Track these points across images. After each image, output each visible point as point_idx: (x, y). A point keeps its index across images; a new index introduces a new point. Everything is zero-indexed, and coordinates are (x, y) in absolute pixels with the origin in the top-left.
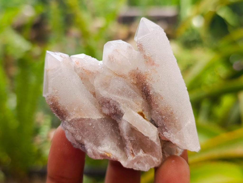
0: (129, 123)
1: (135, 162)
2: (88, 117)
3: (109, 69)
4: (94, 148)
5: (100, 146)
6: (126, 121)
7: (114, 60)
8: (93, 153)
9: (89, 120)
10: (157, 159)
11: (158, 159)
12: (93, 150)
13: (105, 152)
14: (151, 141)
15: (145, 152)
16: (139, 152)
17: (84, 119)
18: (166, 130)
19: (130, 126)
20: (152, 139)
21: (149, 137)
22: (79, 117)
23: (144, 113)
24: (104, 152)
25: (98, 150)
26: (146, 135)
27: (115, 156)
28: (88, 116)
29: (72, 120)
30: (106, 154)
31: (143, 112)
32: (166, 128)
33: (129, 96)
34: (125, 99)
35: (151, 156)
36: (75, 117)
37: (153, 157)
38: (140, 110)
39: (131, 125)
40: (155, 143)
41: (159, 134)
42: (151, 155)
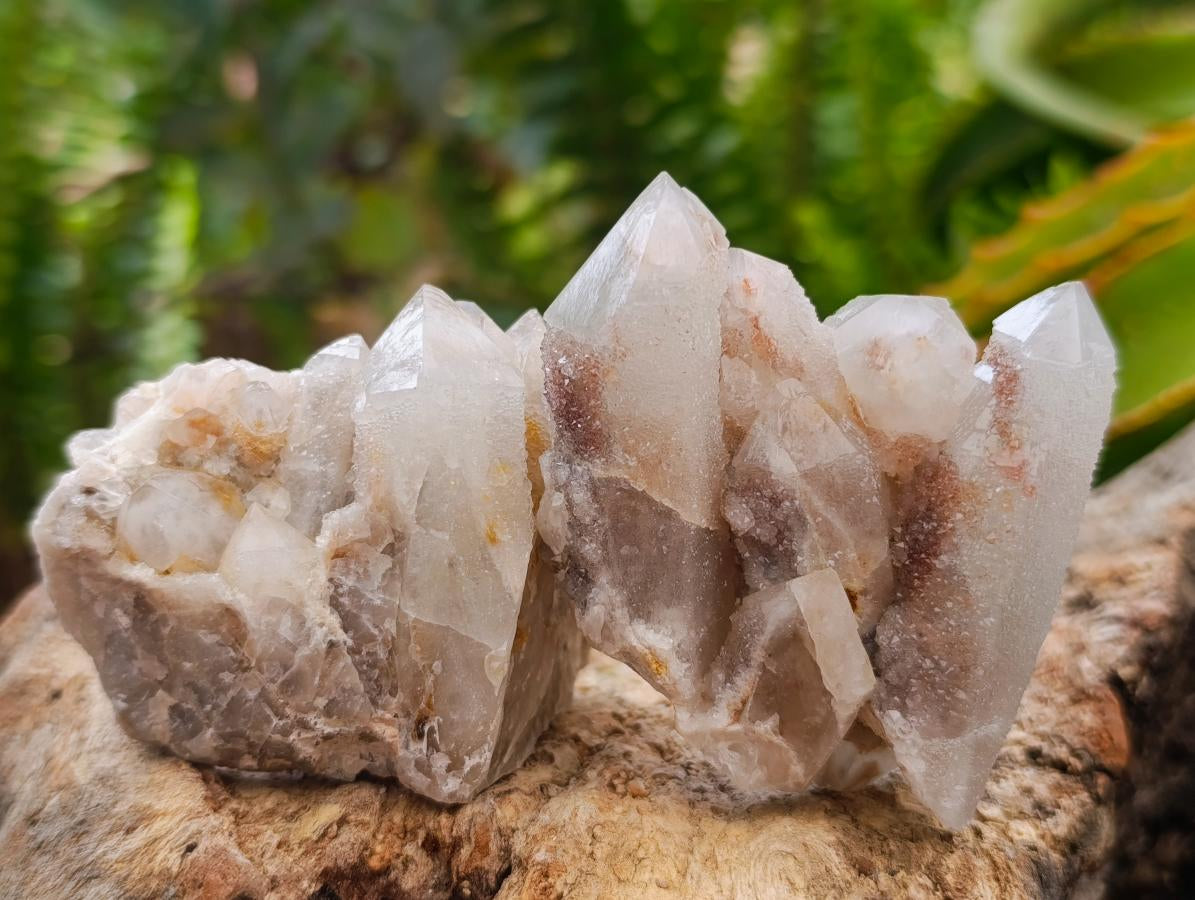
0: (799, 610)
1: (726, 740)
2: (667, 503)
3: (841, 379)
4: (621, 614)
5: (642, 621)
6: (796, 601)
7: (888, 366)
8: (605, 626)
9: (668, 514)
10: (803, 771)
11: (806, 775)
12: (612, 618)
13: (651, 653)
14: (831, 713)
15: (782, 729)
16: (763, 719)
17: (650, 501)
18: (903, 709)
19: (798, 625)
20: (836, 708)
21: (832, 696)
22: (640, 486)
23: (861, 600)
24: (647, 651)
25: (630, 628)
26: (829, 684)
27: (675, 684)
28: (671, 500)
29: (609, 481)
30: (650, 657)
31: (859, 596)
32: (908, 701)
33: (854, 518)
34: (838, 524)
35: (792, 753)
36: (626, 477)
37: (795, 761)
38: (856, 585)
39: (802, 622)
40: (836, 723)
41: (868, 702)
42: (798, 751)
